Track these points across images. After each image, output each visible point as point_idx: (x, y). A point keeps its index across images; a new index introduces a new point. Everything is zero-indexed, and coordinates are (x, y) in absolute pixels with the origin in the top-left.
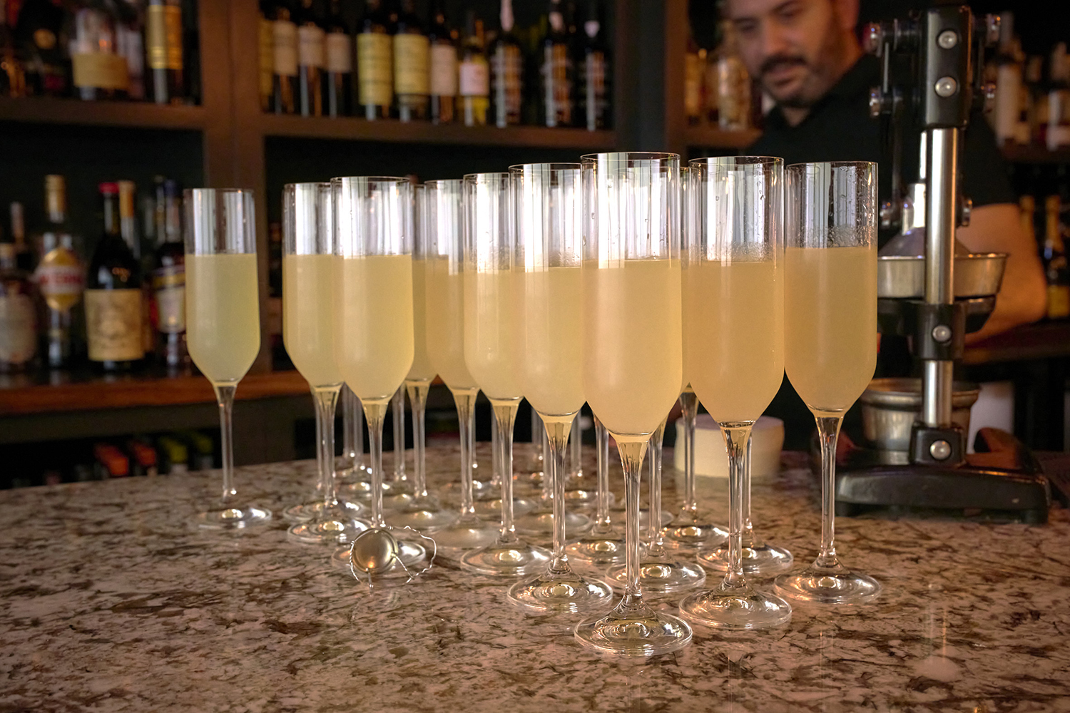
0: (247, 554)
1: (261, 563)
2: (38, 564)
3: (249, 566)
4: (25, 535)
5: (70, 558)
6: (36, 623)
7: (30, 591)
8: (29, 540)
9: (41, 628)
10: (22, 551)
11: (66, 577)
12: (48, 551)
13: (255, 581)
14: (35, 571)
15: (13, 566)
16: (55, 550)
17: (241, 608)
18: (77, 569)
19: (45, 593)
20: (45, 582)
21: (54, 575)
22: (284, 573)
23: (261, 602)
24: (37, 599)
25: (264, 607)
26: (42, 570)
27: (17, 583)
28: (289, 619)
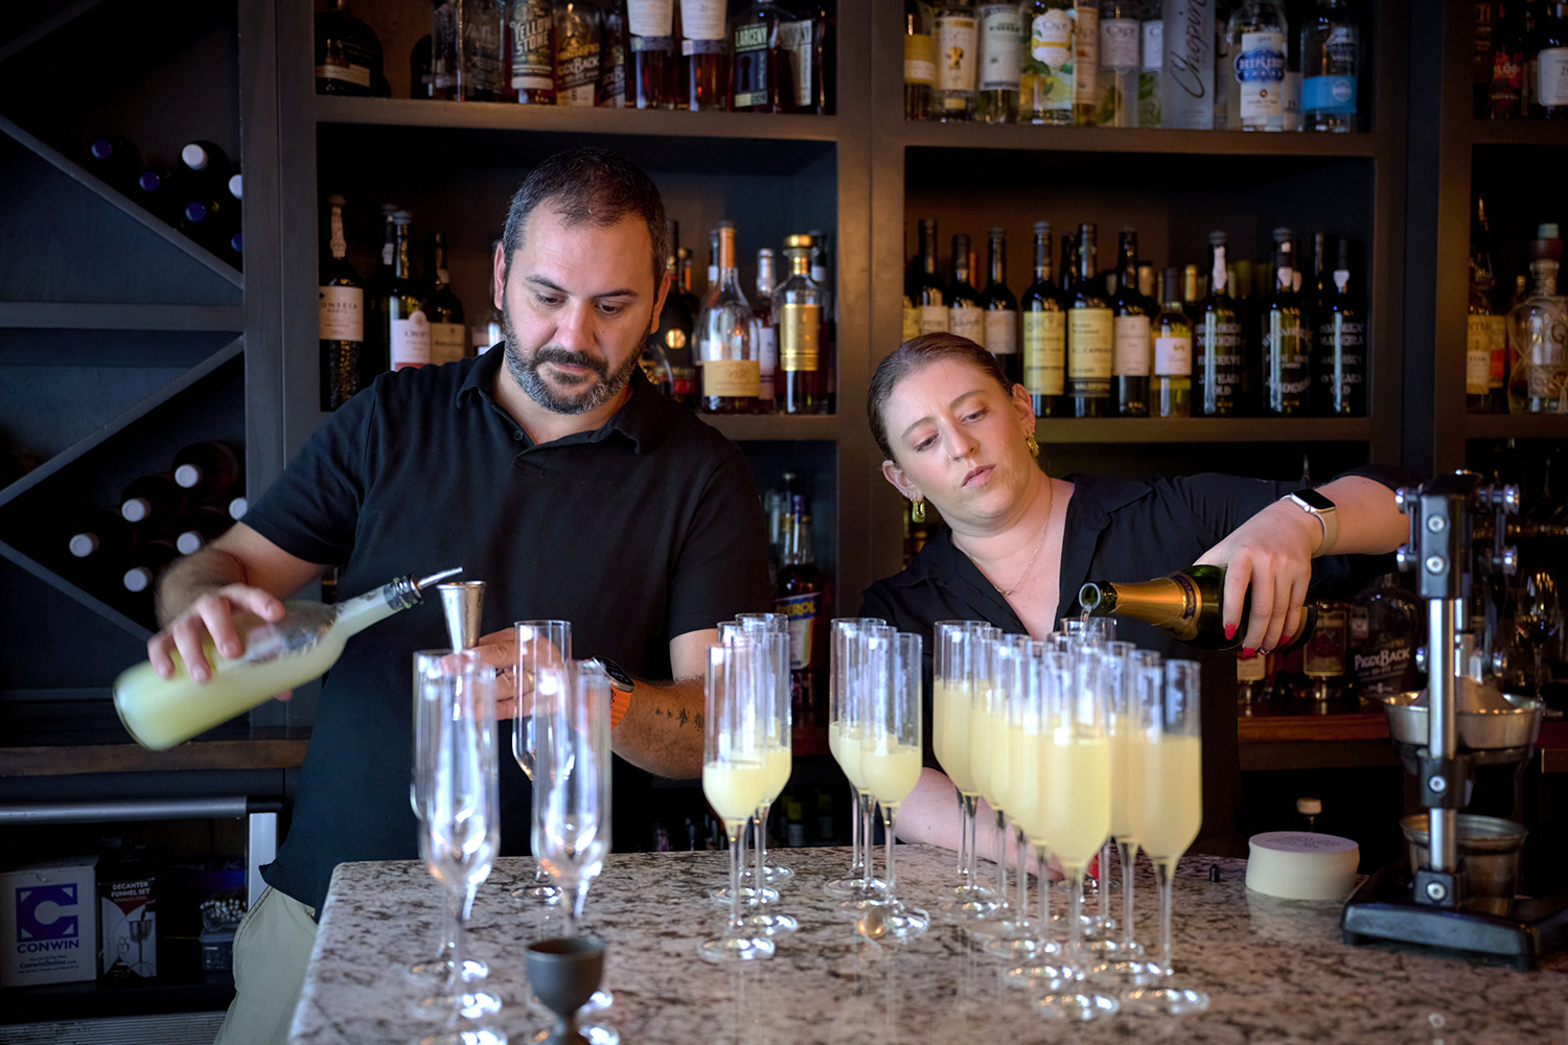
0: (826, 924)
1: (835, 932)
2: (676, 917)
3: (825, 933)
4: (663, 893)
5: (697, 914)
6: (679, 955)
7: (673, 935)
8: (667, 897)
9: (682, 959)
10: (663, 905)
11: (696, 927)
12: (681, 908)
13: (827, 944)
14: (674, 921)
15: (659, 916)
16: (687, 907)
17: (813, 961)
18: (702, 923)
19: (682, 937)
20: (680, 929)
21: (687, 924)
22: (848, 941)
23: (827, 958)
24: (678, 941)
25: (830, 962)
26: (679, 921)
27: (663, 929)
28: (843, 970)
